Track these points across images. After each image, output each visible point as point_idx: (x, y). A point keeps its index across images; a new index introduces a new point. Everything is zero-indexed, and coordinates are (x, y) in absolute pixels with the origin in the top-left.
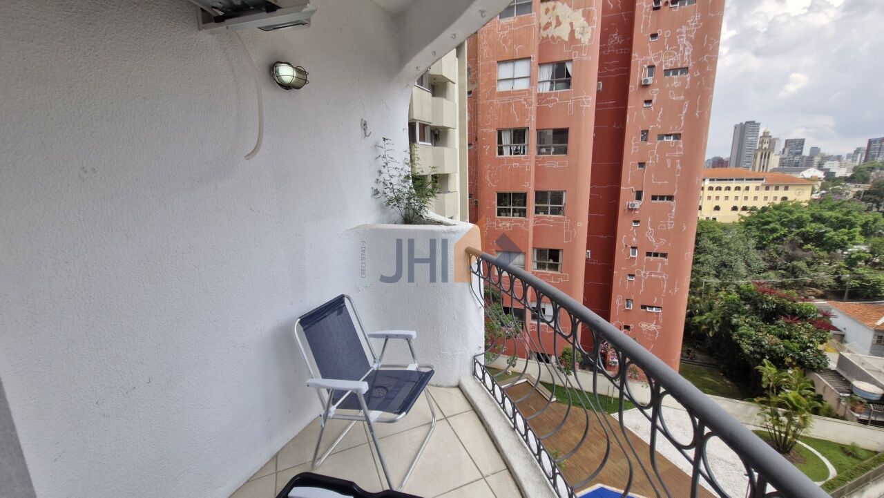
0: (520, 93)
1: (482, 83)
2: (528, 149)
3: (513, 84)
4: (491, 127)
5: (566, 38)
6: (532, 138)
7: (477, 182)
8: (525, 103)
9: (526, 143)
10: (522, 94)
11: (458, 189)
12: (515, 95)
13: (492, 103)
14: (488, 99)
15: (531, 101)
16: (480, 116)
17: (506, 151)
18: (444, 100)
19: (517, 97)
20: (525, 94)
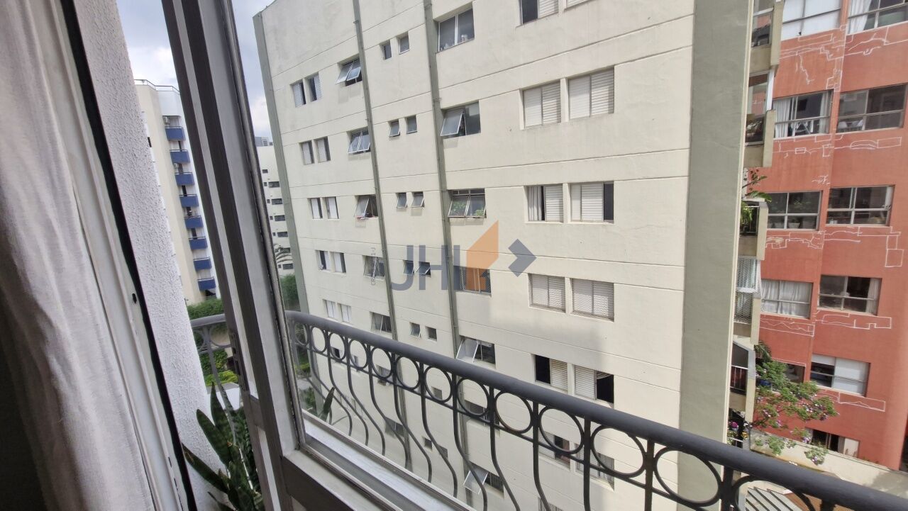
2: (824, 123)
3: (803, 26)
6: (836, 105)
8: (827, 52)
9: (820, 115)
10: (822, 40)
12: (807, 43)
17: (780, 133)
19: (811, 47)
20: (828, 38)
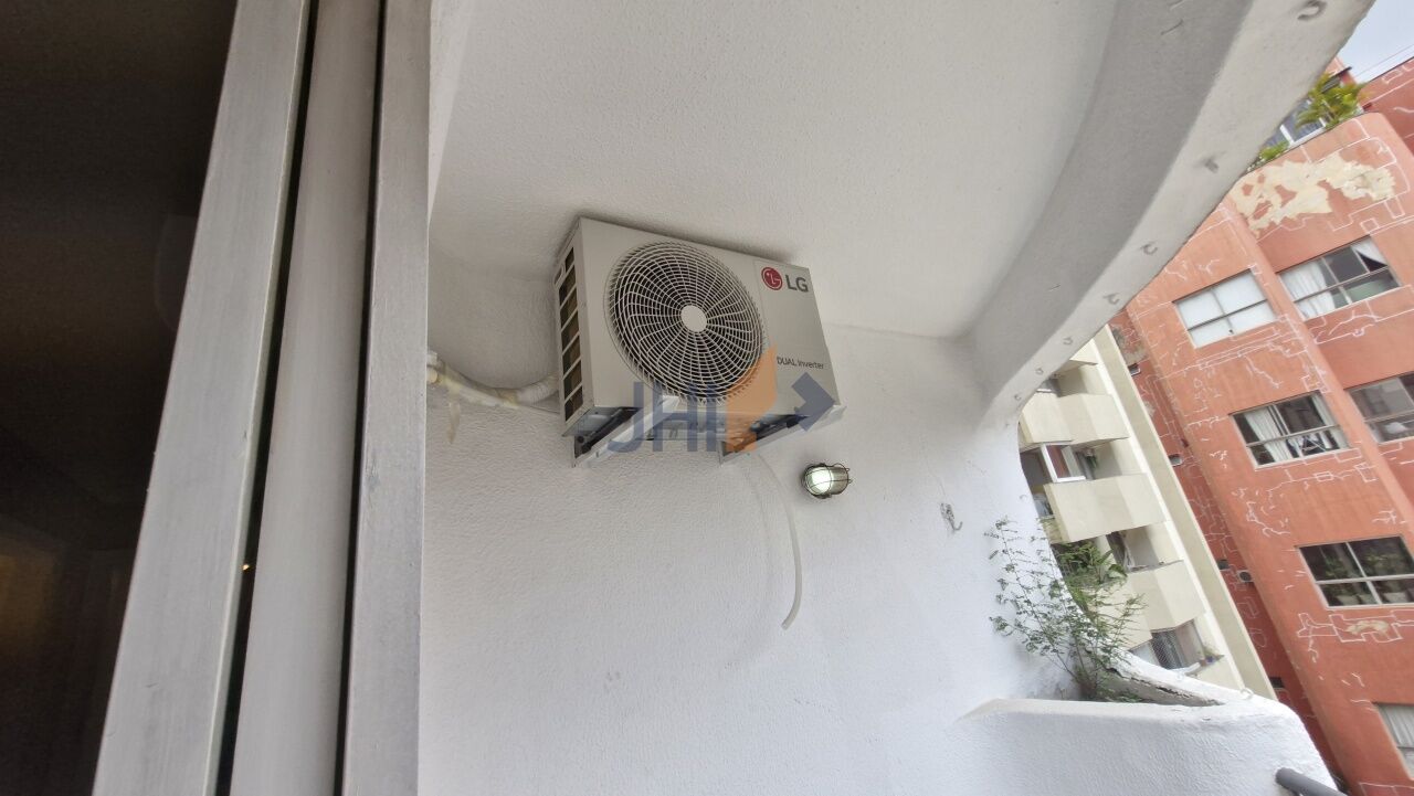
0: (1256, 334)
1: (1154, 346)
2: (1343, 435)
3: (1230, 324)
4: (1210, 413)
5: (1325, 208)
6: (1341, 410)
7: (1227, 531)
8: (1280, 348)
9: (1329, 424)
10: (1263, 335)
11: (1182, 554)
12: (1245, 341)
13: (1194, 372)
14: (1180, 366)
15: (1297, 341)
16: (1175, 400)
17: (1279, 454)
18: (1084, 397)
19: (1253, 344)
20: (1271, 332)
